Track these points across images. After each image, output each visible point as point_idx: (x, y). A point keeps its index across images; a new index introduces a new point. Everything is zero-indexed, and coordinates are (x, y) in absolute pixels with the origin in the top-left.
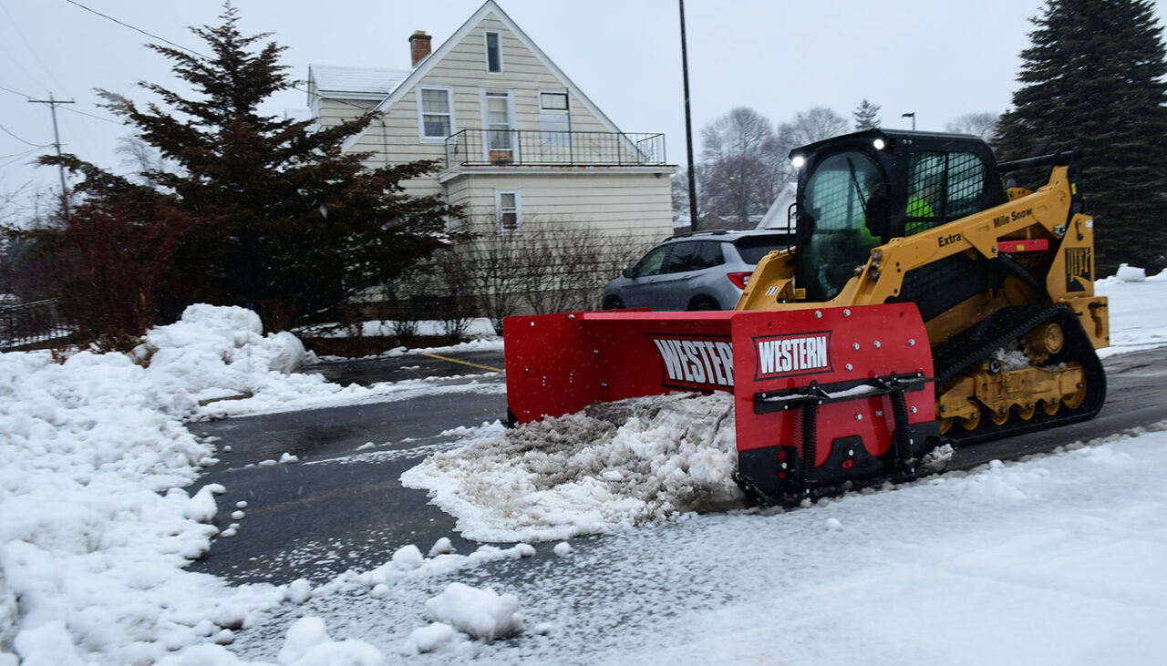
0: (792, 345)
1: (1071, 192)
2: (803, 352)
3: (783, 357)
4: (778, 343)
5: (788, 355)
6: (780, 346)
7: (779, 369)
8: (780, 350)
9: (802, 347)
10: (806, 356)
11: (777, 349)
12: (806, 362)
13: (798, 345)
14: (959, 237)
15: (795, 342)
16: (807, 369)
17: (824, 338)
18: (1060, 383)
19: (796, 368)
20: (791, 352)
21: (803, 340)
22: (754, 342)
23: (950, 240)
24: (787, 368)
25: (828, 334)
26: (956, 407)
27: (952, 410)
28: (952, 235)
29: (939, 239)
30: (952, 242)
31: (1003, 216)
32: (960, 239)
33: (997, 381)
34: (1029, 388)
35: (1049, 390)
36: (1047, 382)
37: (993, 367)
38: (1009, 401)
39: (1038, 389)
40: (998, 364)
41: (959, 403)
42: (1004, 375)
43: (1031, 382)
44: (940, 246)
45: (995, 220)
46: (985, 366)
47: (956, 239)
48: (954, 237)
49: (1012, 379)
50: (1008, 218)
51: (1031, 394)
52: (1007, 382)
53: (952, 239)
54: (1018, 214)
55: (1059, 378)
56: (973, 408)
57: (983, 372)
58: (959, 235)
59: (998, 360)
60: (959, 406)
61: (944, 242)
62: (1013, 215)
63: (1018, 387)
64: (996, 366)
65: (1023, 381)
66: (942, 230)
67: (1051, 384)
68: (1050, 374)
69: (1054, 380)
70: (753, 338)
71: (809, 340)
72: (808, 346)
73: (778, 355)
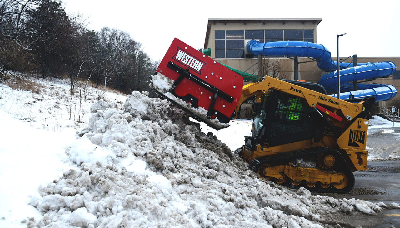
0: (190, 58)
1: (362, 110)
2: (193, 62)
3: (185, 59)
5: (187, 60)
6: (186, 56)
7: (182, 61)
9: (193, 61)
10: (193, 64)
11: (184, 55)
13: (192, 60)
14: (300, 92)
16: (191, 68)
17: (202, 64)
18: (331, 178)
20: (189, 60)
21: (194, 59)
23: (297, 90)
24: (185, 63)
25: (205, 64)
26: (273, 174)
27: (271, 174)
28: (298, 89)
29: (292, 87)
30: (296, 91)
31: (324, 98)
32: (301, 93)
33: (296, 169)
34: (313, 176)
35: (324, 179)
36: (324, 176)
37: (293, 164)
38: (301, 178)
39: (317, 177)
40: (296, 164)
41: (274, 173)
42: (300, 168)
43: (314, 174)
44: (291, 89)
45: (320, 96)
46: (290, 163)
47: (299, 91)
48: (298, 90)
49: (304, 171)
50: (327, 100)
51: (314, 178)
52: (300, 171)
53: (297, 91)
54: (332, 101)
55: (331, 176)
56: (281, 176)
57: (289, 165)
58: (301, 91)
59: (297, 163)
60: (274, 174)
61: (293, 89)
62: (329, 100)
63: (307, 174)
64: (295, 164)
65: (310, 173)
66: (294, 86)
67: (326, 177)
68: (326, 174)
69: (328, 175)
70: (178, 48)
71: (197, 61)
72: (196, 62)
73: (184, 57)
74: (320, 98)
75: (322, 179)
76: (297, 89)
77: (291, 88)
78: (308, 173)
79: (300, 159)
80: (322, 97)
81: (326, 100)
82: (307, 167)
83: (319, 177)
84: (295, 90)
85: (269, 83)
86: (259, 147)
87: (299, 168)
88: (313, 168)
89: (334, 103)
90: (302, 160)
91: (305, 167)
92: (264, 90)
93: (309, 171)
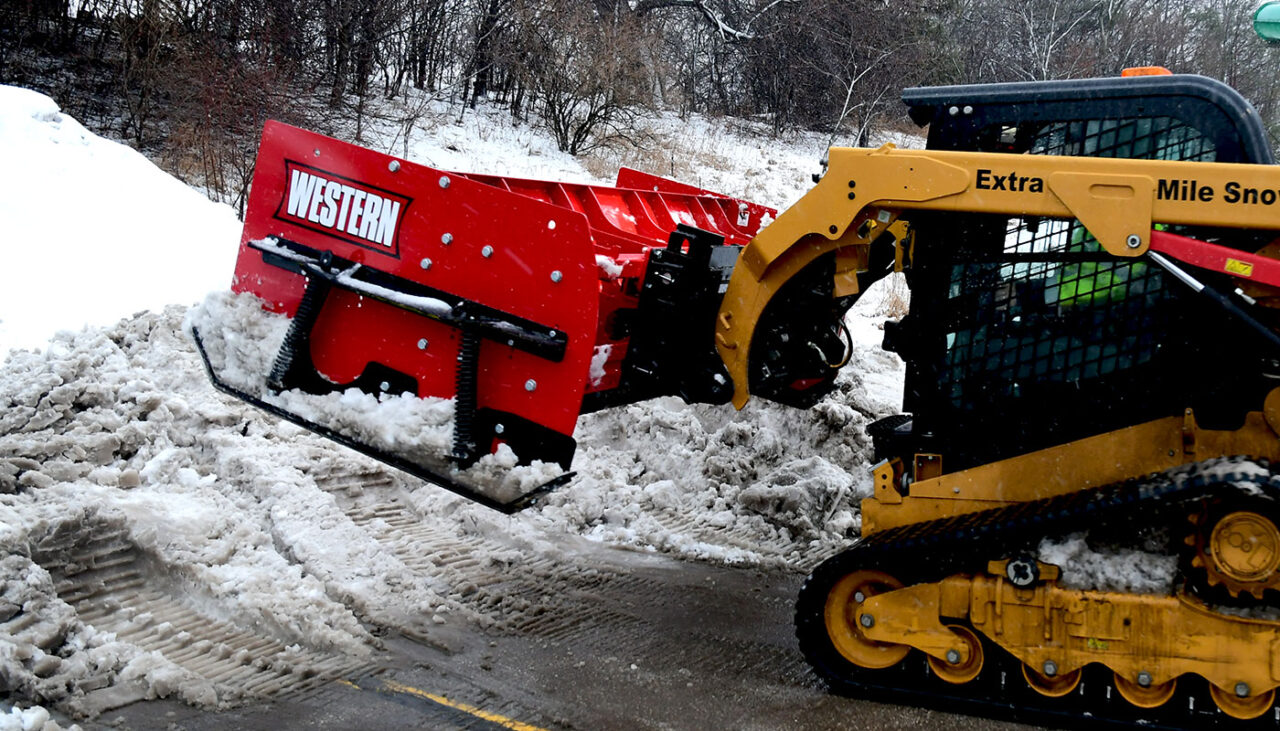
0: (342, 194)
2: (357, 210)
3: (323, 204)
4: (322, 182)
5: (333, 206)
6: (324, 188)
7: (313, 217)
8: (323, 193)
9: (357, 202)
10: (360, 218)
11: (318, 190)
12: (358, 226)
13: (352, 197)
14: (1038, 185)
15: (349, 191)
16: (357, 237)
17: (397, 205)
18: (1270, 652)
19: (341, 227)
20: (339, 203)
21: (360, 194)
22: (287, 167)
23: (1015, 182)
24: (328, 223)
25: (405, 201)
26: (907, 627)
27: (895, 631)
28: (1019, 176)
29: (980, 172)
30: (1013, 188)
31: (1194, 183)
32: (1040, 190)
33: (1033, 603)
34: (1151, 641)
35: (1228, 661)
36: (1222, 639)
37: (1012, 573)
38: (1075, 653)
39: (1182, 649)
40: (1029, 570)
41: (915, 621)
42: (1058, 597)
43: (1157, 630)
44: (979, 186)
45: (1162, 183)
46: (994, 567)
47: (1027, 185)
48: (1023, 181)
49: (1087, 609)
50: (1211, 192)
51: (1156, 655)
52: (1062, 610)
53: (1017, 184)
54: (1247, 192)
55: (1271, 642)
56: (955, 642)
57: (994, 577)
58: (1040, 181)
59: (1035, 561)
60: (913, 629)
61: (992, 182)
62: (1228, 186)
63: (1109, 630)
64: (1021, 572)
65: (1127, 622)
66: (994, 159)
67: (1238, 648)
68: (1236, 628)
69: (1246, 638)
70: (287, 161)
71: (372, 198)
72: (368, 205)
73: (318, 198)
74: (1167, 189)
75: (1214, 660)
76: (1013, 178)
77: (980, 179)
78: (1118, 622)
79: (1058, 539)
80: (1175, 183)
81: (1206, 194)
82: (1110, 586)
83: (1193, 652)
84: (1006, 183)
85: (852, 184)
86: (884, 477)
87: (1056, 591)
88: (1151, 591)
89: (1268, 197)
90: (1073, 546)
91: (1094, 588)
92: (833, 230)
93: (1126, 614)
